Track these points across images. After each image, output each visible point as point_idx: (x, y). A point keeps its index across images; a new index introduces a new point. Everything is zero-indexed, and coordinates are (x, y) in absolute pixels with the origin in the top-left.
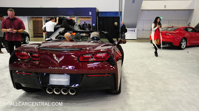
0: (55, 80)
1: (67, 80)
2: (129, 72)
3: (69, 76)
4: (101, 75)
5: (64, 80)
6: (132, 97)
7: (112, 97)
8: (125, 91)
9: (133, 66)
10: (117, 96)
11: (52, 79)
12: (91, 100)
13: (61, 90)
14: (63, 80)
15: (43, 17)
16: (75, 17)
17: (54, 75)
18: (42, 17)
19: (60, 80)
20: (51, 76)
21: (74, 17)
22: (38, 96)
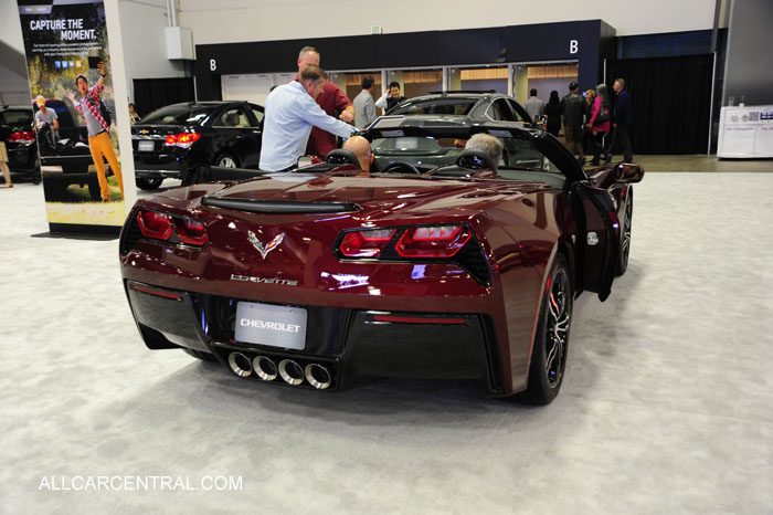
0: (254, 324)
1: (297, 327)
2: (655, 310)
3: (301, 314)
4: (426, 320)
5: (286, 327)
6: (596, 425)
7: (505, 415)
8: (578, 396)
9: (691, 286)
10: (532, 411)
11: (245, 322)
12: (413, 415)
13: (277, 365)
14: (282, 327)
15: (383, 70)
16: (510, 65)
17: (252, 307)
18: (380, 72)
19: (272, 326)
20: (243, 307)
21: (506, 67)
22: (229, 381)
